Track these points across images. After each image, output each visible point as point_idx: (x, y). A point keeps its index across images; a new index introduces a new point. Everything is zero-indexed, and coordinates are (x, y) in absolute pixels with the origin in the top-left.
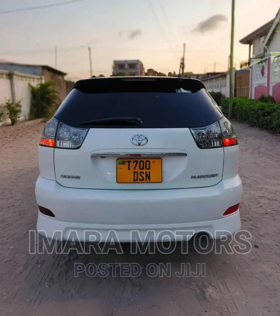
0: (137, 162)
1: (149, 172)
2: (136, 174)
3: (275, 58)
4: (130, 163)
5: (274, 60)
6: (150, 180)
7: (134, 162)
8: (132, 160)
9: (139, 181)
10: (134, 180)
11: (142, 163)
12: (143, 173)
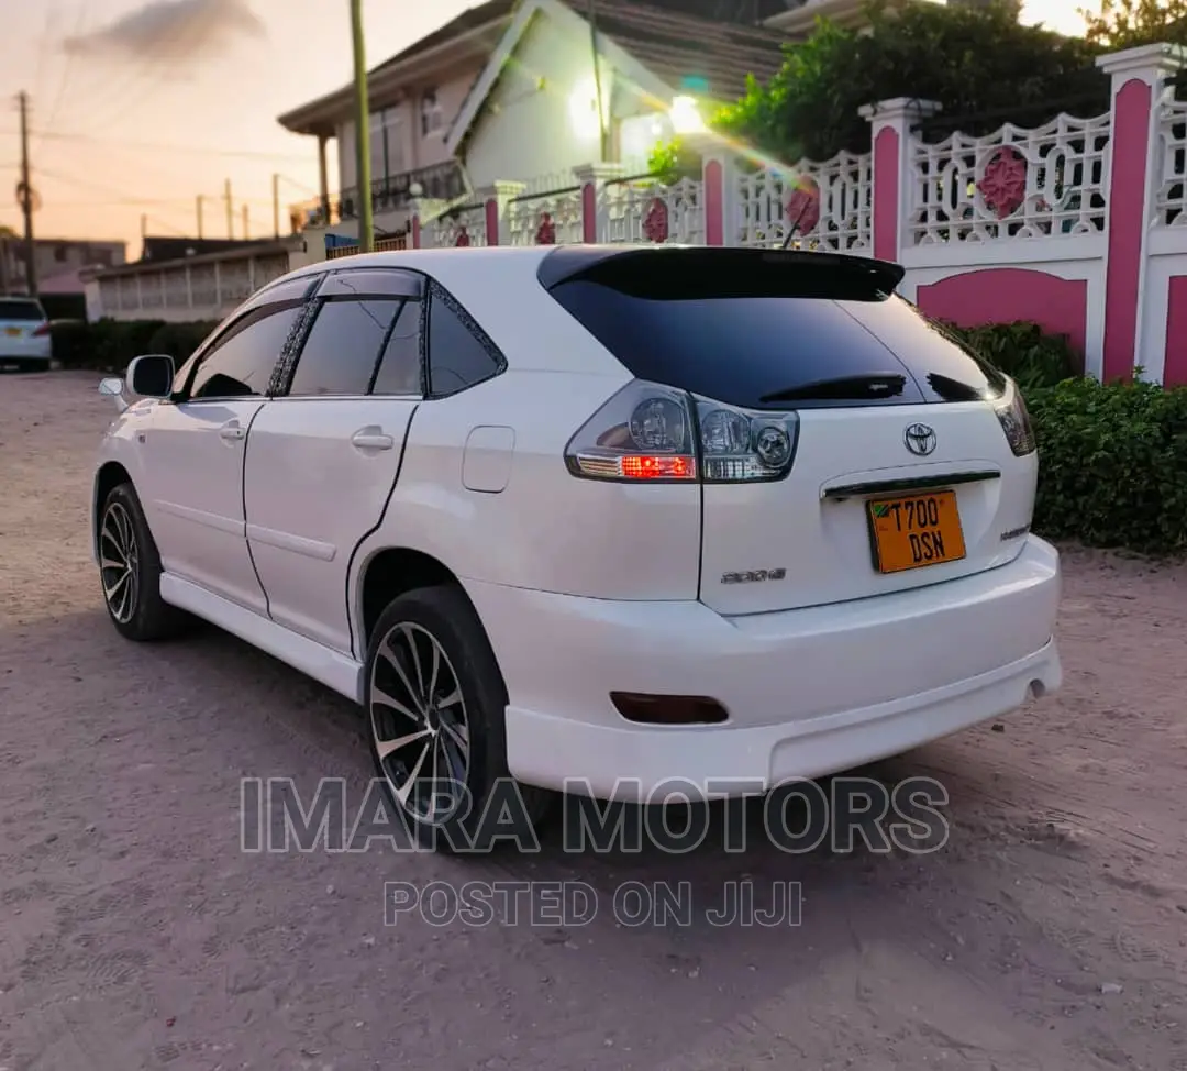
0: (912, 504)
1: (939, 533)
2: (915, 540)
3: (510, 202)
4: (900, 509)
5: (507, 211)
6: (944, 555)
7: (907, 504)
8: (903, 502)
9: (924, 560)
10: (916, 560)
11: (921, 507)
12: (928, 537)
